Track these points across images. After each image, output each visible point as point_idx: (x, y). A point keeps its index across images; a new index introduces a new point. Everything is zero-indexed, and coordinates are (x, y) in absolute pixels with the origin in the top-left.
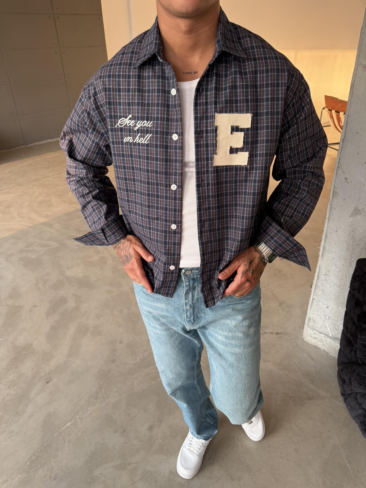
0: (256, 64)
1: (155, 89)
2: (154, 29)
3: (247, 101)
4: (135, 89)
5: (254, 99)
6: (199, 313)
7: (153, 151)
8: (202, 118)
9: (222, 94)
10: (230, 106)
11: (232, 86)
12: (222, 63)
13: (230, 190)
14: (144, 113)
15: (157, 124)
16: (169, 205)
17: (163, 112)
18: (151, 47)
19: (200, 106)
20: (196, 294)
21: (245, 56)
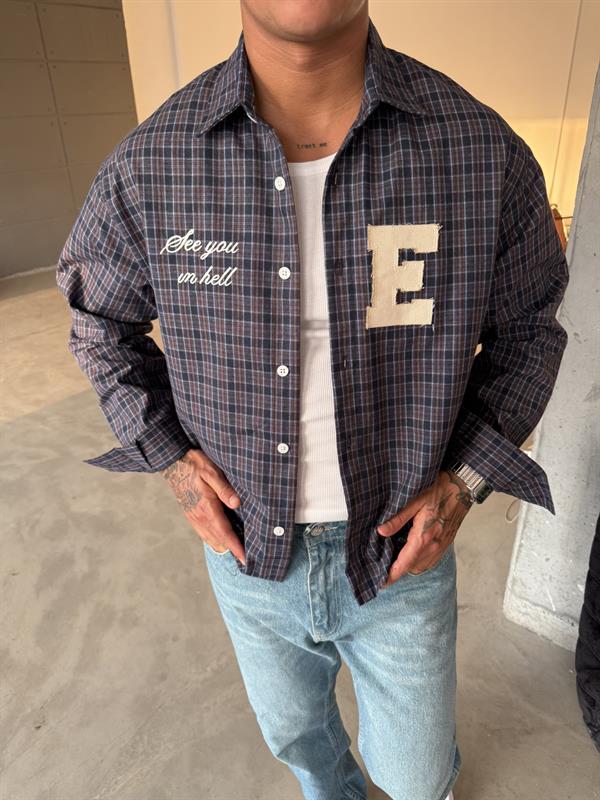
0: (443, 128)
1: (242, 178)
3: (430, 199)
4: (201, 177)
5: (442, 195)
6: (339, 610)
7: (241, 300)
8: (339, 236)
9: (380, 188)
10: (396, 210)
11: (400, 169)
12: (377, 127)
13: (397, 372)
14: (221, 225)
15: (248, 247)
16: (274, 405)
17: (259, 224)
18: (233, 94)
19: (336, 212)
21: (424, 113)
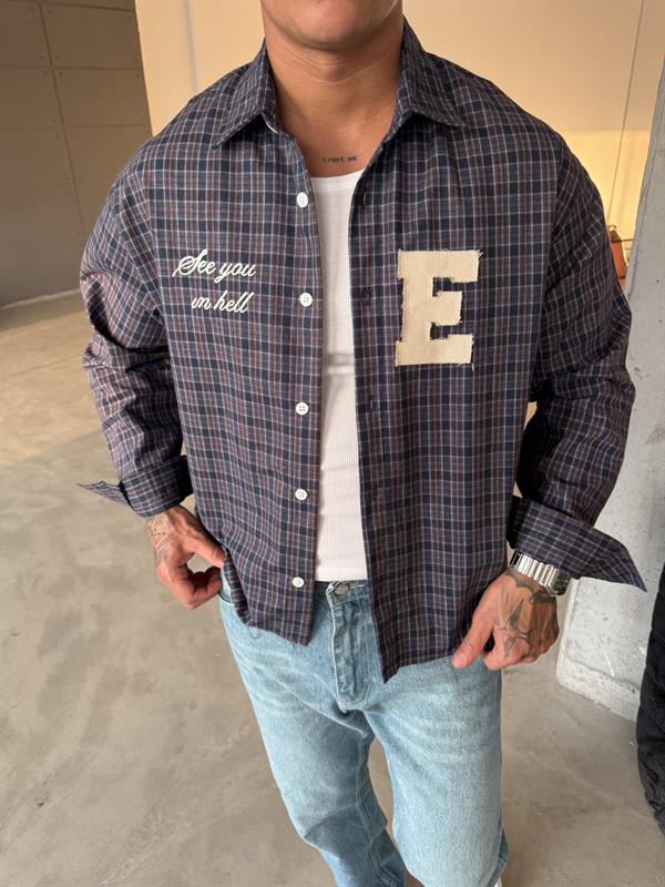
0: (485, 143)
1: (261, 194)
2: (259, 63)
3: (469, 223)
4: (216, 192)
5: (484, 218)
6: (367, 677)
7: (257, 329)
8: (367, 262)
9: (413, 209)
10: (431, 234)
11: (435, 189)
12: (412, 141)
13: (432, 416)
14: (237, 245)
15: (266, 270)
16: (293, 447)
17: (278, 244)
18: (252, 101)
19: (363, 235)
20: (359, 634)
21: (464, 125)
